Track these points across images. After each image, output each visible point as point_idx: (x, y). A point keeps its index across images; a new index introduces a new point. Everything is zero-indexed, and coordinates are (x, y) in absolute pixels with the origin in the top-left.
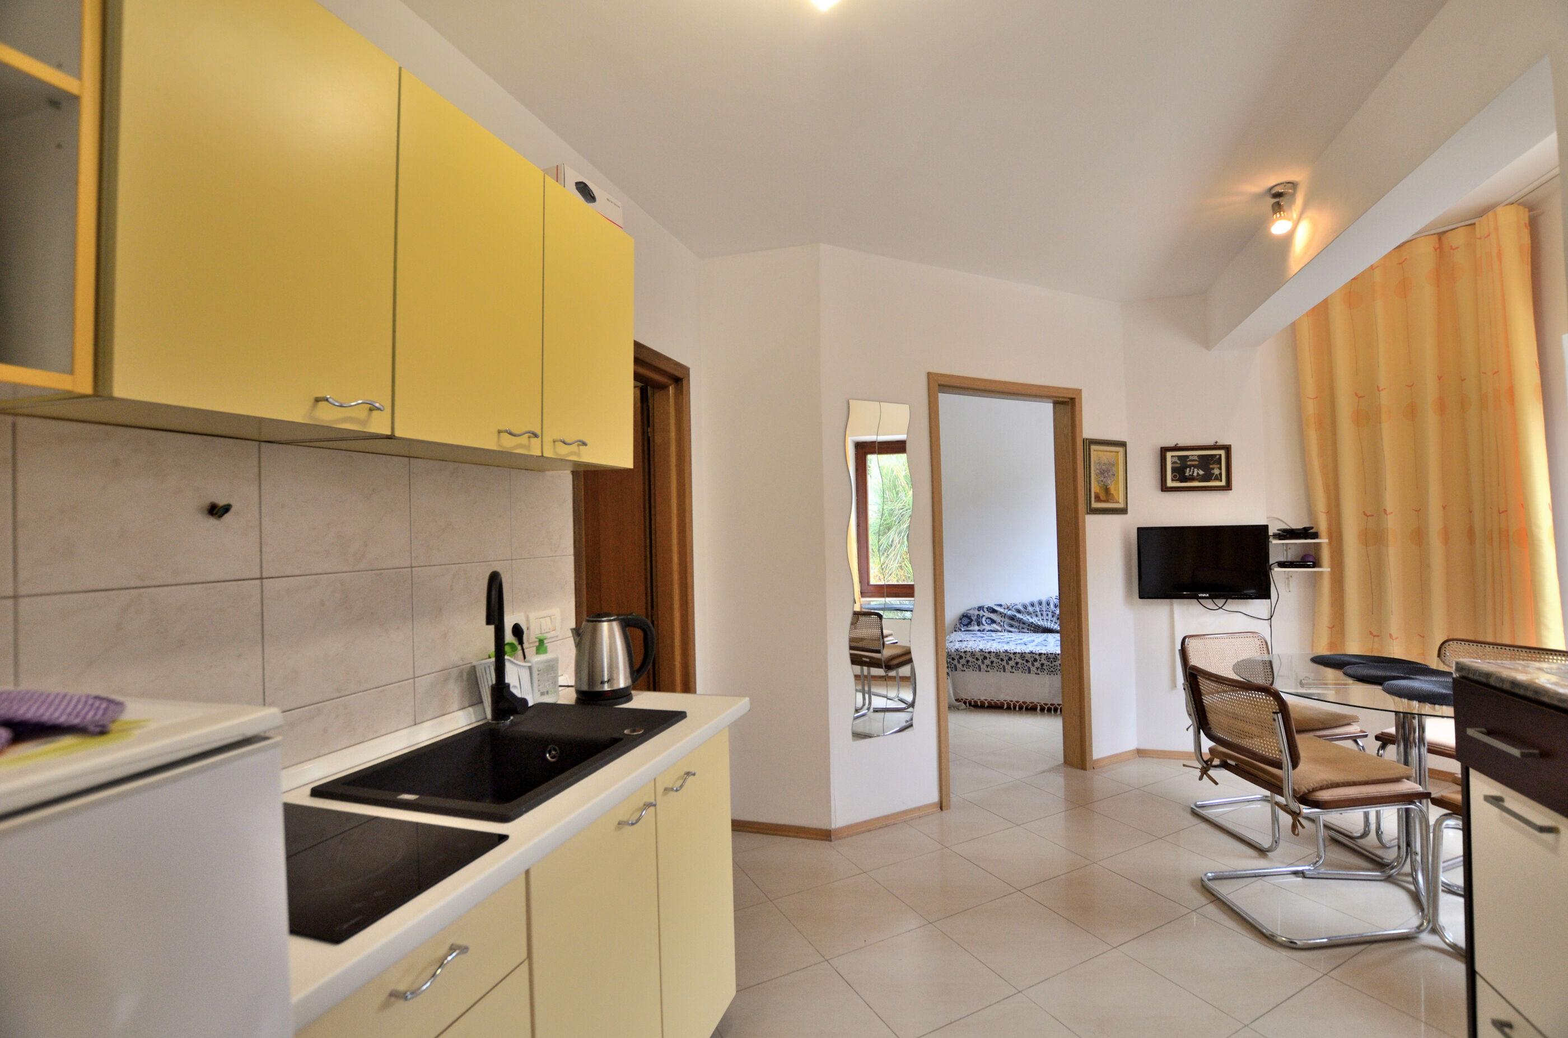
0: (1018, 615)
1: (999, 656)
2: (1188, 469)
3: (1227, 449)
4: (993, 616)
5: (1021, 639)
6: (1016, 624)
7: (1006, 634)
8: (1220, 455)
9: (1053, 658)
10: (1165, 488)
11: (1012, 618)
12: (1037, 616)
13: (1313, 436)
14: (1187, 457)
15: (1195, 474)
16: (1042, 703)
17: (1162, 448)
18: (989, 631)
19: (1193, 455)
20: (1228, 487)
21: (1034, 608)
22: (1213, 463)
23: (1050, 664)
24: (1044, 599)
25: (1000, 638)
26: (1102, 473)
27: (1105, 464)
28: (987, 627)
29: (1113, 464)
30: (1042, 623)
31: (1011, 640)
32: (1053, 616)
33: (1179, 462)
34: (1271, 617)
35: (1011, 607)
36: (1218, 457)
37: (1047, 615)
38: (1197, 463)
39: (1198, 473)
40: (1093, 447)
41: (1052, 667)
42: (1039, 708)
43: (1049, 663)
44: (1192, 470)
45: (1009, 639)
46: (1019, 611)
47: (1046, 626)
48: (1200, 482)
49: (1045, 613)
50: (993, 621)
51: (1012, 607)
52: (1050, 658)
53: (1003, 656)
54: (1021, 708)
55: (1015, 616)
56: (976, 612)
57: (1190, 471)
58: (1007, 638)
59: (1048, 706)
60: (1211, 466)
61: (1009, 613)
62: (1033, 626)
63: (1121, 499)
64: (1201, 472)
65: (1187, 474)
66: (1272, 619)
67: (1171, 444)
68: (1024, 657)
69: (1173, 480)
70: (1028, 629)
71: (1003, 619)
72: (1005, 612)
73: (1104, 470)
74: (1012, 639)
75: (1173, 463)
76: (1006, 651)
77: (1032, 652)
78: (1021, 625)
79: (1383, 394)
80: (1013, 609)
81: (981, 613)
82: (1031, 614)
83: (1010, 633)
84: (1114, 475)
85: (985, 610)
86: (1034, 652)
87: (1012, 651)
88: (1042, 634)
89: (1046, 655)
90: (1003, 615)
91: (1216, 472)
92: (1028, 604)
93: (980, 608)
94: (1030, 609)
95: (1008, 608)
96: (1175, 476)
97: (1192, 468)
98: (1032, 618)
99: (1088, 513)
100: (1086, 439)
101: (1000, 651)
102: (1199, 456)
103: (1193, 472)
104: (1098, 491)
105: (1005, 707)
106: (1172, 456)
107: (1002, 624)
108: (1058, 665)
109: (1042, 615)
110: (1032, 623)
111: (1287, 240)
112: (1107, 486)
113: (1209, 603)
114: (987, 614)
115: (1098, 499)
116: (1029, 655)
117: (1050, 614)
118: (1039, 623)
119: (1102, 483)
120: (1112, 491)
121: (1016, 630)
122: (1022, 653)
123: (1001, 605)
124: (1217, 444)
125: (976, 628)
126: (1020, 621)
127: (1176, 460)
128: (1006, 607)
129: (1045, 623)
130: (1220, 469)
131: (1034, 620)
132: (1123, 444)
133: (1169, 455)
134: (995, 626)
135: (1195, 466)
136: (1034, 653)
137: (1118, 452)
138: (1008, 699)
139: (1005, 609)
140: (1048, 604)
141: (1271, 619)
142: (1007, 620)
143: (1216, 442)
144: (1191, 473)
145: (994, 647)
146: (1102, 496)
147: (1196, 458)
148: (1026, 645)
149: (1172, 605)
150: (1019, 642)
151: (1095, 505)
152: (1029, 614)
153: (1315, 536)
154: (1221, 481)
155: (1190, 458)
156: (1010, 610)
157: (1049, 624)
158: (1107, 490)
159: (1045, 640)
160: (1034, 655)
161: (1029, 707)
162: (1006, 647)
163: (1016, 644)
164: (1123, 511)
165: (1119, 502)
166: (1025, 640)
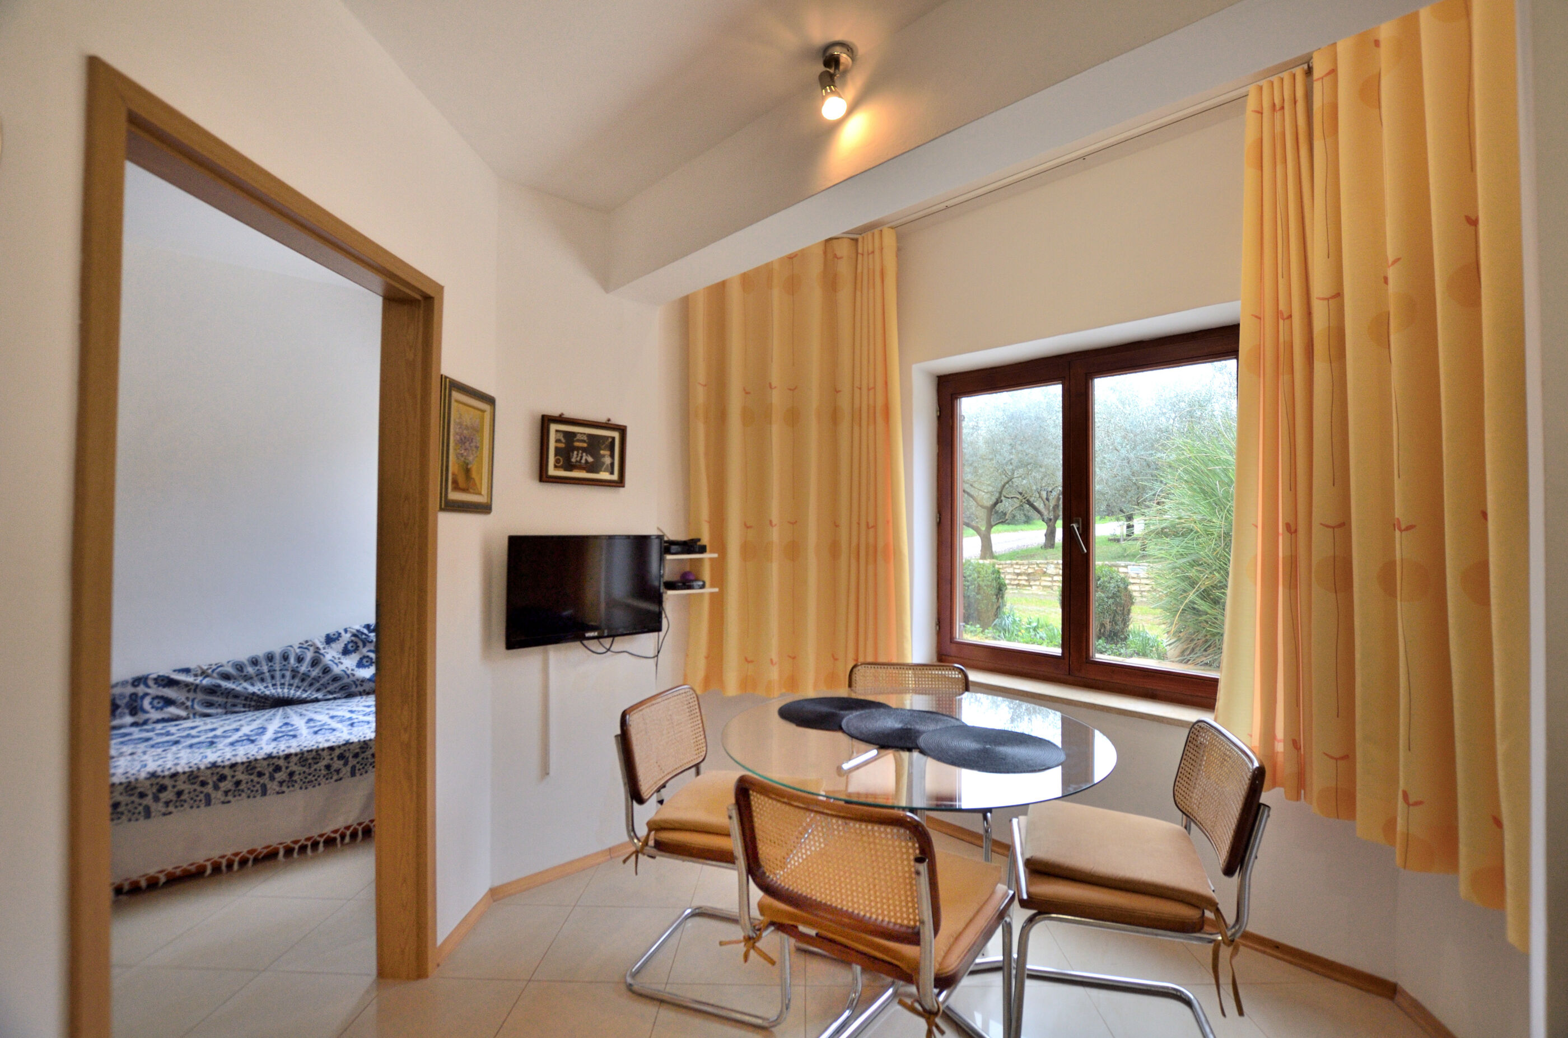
0: (226, 684)
1: (197, 777)
2: (575, 453)
3: (622, 430)
4: (169, 693)
5: (237, 730)
6: (220, 700)
7: (198, 722)
8: (613, 439)
9: (313, 758)
10: (543, 477)
11: (212, 690)
12: (262, 680)
13: (700, 431)
14: (573, 435)
15: (583, 461)
16: (288, 841)
17: (543, 417)
18: (158, 721)
19: (581, 433)
20: (620, 483)
21: (258, 667)
22: (604, 449)
23: (307, 771)
24: (277, 649)
25: (188, 736)
26: (462, 441)
27: (467, 428)
28: (155, 715)
29: (478, 430)
30: (273, 691)
31: (216, 737)
32: (293, 677)
33: (563, 440)
34: (658, 652)
35: (210, 671)
36: (610, 440)
37: (283, 676)
38: (585, 445)
39: (586, 460)
40: (456, 395)
41: (310, 774)
42: (282, 852)
43: (304, 769)
44: (580, 455)
45: (211, 734)
46: (226, 677)
47: (281, 696)
48: (588, 472)
49: (278, 674)
50: (169, 702)
51: (213, 671)
52: (306, 760)
53: (206, 776)
54: (243, 862)
55: (219, 686)
56: (130, 690)
57: (577, 455)
58: (206, 731)
59: (300, 844)
60: (602, 452)
61: (206, 682)
62: (255, 698)
63: (484, 491)
64: (590, 459)
65: (573, 460)
66: (660, 655)
67: (554, 411)
68: (254, 768)
69: (556, 467)
70: (244, 706)
71: (191, 695)
72: (198, 682)
73: (465, 438)
74: (218, 732)
75: (557, 441)
76: (214, 765)
77: (270, 756)
78: (231, 700)
79: (775, 392)
80: (215, 675)
81: (141, 689)
82: (251, 678)
83: (208, 720)
84: (477, 447)
85: (151, 683)
86: (274, 754)
87: (227, 763)
88: (273, 711)
89: (299, 756)
90: (193, 687)
91: (607, 460)
92: (246, 662)
93: (137, 681)
94: (250, 670)
95: (204, 674)
96: (557, 461)
97: (580, 452)
98: (253, 685)
99: (441, 509)
100: (446, 377)
101: (199, 769)
102: (590, 436)
103: (582, 457)
104: (456, 472)
105: (209, 871)
106: (557, 431)
107: (189, 704)
108: (323, 768)
109: (273, 677)
110: (254, 694)
111: (835, 126)
112: (467, 464)
113: (593, 645)
114: (154, 690)
115: (457, 487)
116: (265, 763)
117: (288, 674)
118: (268, 693)
119: (463, 459)
120: (474, 474)
121: (220, 710)
122: (250, 762)
123: (187, 671)
124: (610, 422)
125: (128, 719)
126: (228, 693)
127: (561, 437)
128: (199, 672)
129: (279, 690)
130: (612, 456)
131: (257, 688)
132: (491, 401)
133: (554, 427)
134: (173, 710)
135: (584, 450)
136: (274, 757)
137: (483, 411)
138: (215, 854)
139: (196, 675)
140: (285, 657)
141: (657, 656)
142: (200, 696)
143: (609, 420)
144: (578, 459)
145: (183, 762)
146: (461, 480)
147: (586, 439)
148: (253, 741)
149: (546, 652)
150: (235, 737)
151: (454, 496)
152: (247, 678)
153: (703, 550)
154: (612, 473)
155: (579, 437)
156: (207, 676)
157: (286, 690)
158: (467, 471)
159: (286, 724)
160: (275, 760)
161: (260, 857)
162: (212, 756)
163: (232, 744)
164: (485, 508)
165: (480, 494)
166: (246, 730)
